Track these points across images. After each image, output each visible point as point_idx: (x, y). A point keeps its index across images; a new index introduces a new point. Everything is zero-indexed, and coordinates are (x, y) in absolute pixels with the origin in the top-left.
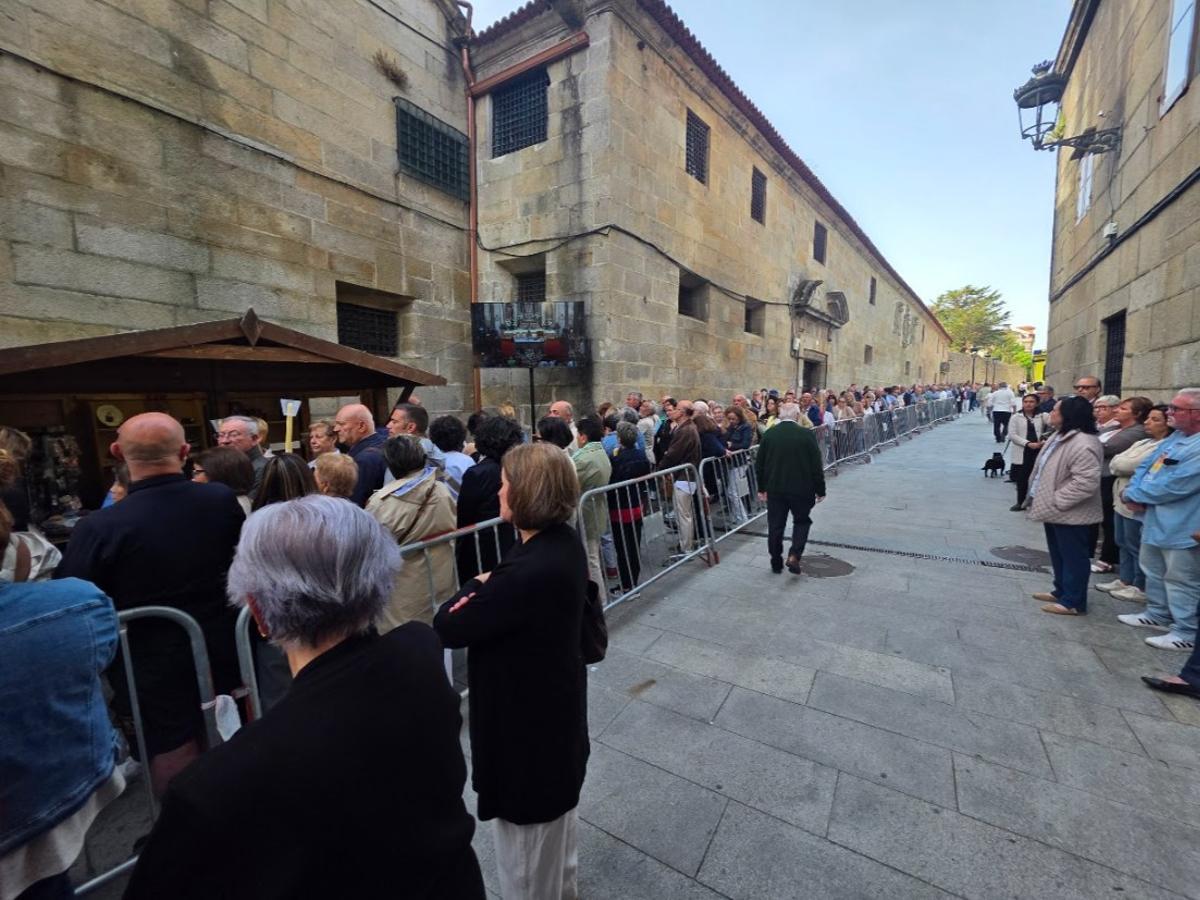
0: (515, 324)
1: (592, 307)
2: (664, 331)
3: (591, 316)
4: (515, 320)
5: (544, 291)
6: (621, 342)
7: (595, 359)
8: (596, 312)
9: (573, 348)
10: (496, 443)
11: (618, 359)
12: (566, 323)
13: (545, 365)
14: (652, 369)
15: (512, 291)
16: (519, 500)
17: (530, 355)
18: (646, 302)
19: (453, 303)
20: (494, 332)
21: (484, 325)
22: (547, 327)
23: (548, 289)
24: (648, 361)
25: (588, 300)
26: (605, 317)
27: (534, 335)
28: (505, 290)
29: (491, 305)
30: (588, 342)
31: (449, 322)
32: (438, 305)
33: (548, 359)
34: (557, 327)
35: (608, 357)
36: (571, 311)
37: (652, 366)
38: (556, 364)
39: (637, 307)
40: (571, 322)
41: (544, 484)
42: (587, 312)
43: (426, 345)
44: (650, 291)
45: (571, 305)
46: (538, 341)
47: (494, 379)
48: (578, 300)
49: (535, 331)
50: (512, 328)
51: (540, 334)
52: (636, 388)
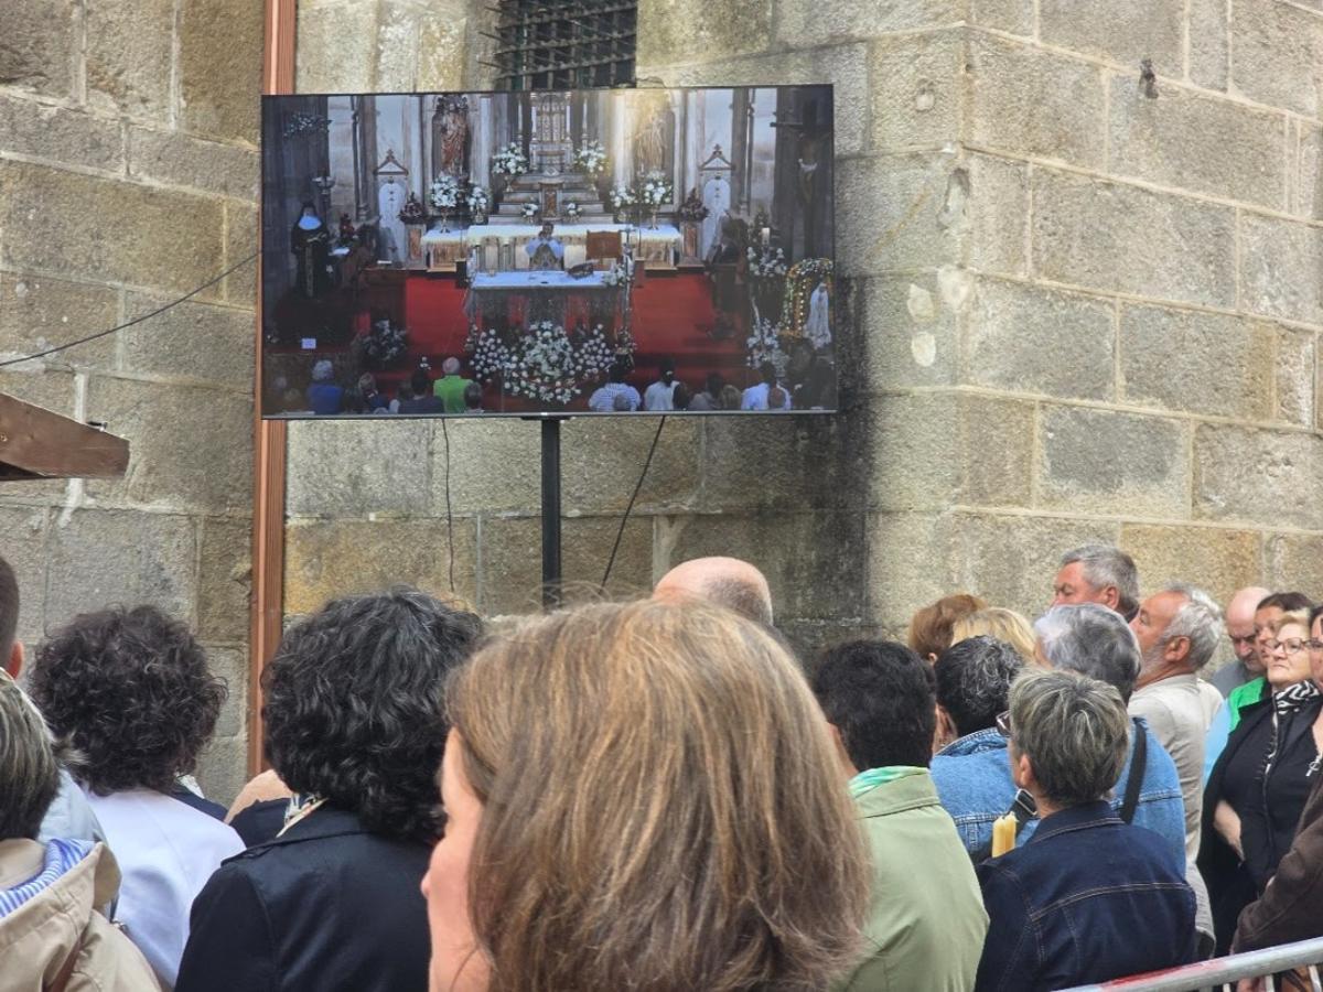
0: (478, 200)
1: (871, 119)
2: (1246, 242)
3: (866, 159)
4: (481, 180)
5: (629, 44)
6: (1028, 290)
7: (880, 379)
8: (894, 134)
9: (773, 313)
10: (376, 732)
11: (1009, 380)
12: (740, 197)
13: (620, 405)
14: (1186, 439)
15: (467, 47)
16: (530, 894)
17: (546, 346)
18: (1151, 93)
19: (176, 101)
20: (371, 239)
21: (323, 208)
22: (640, 212)
23: (644, 31)
24: (1168, 398)
25: (849, 81)
26: (938, 165)
27: (574, 254)
28: (429, 44)
29: (364, 108)
30: (849, 294)
31: (149, 195)
32: (104, 109)
33: (638, 370)
34: (690, 212)
35: (953, 367)
36: (764, 134)
37: (1188, 423)
38: (681, 401)
39: (1110, 121)
40: (763, 188)
41: (671, 806)
42: (844, 143)
43: (30, 304)
44: (1172, 39)
45: (765, 103)
46: (594, 280)
47: (356, 482)
48: (798, 76)
49: (580, 230)
50: (461, 216)
51: (601, 247)
52: (1102, 533)
